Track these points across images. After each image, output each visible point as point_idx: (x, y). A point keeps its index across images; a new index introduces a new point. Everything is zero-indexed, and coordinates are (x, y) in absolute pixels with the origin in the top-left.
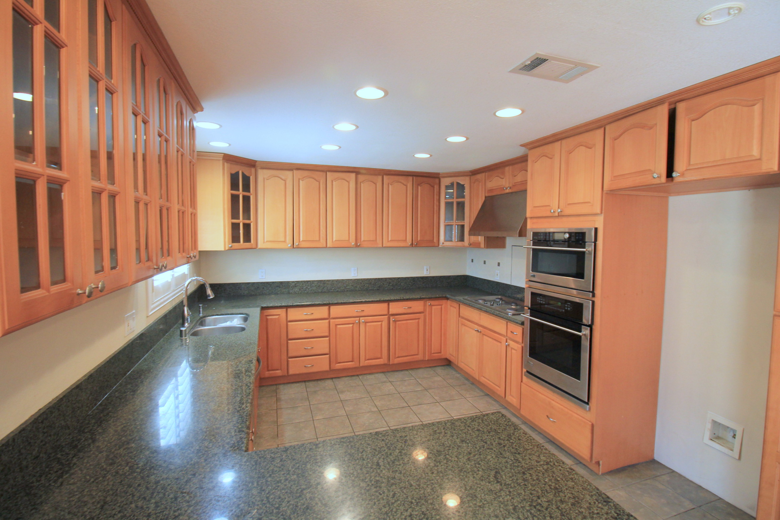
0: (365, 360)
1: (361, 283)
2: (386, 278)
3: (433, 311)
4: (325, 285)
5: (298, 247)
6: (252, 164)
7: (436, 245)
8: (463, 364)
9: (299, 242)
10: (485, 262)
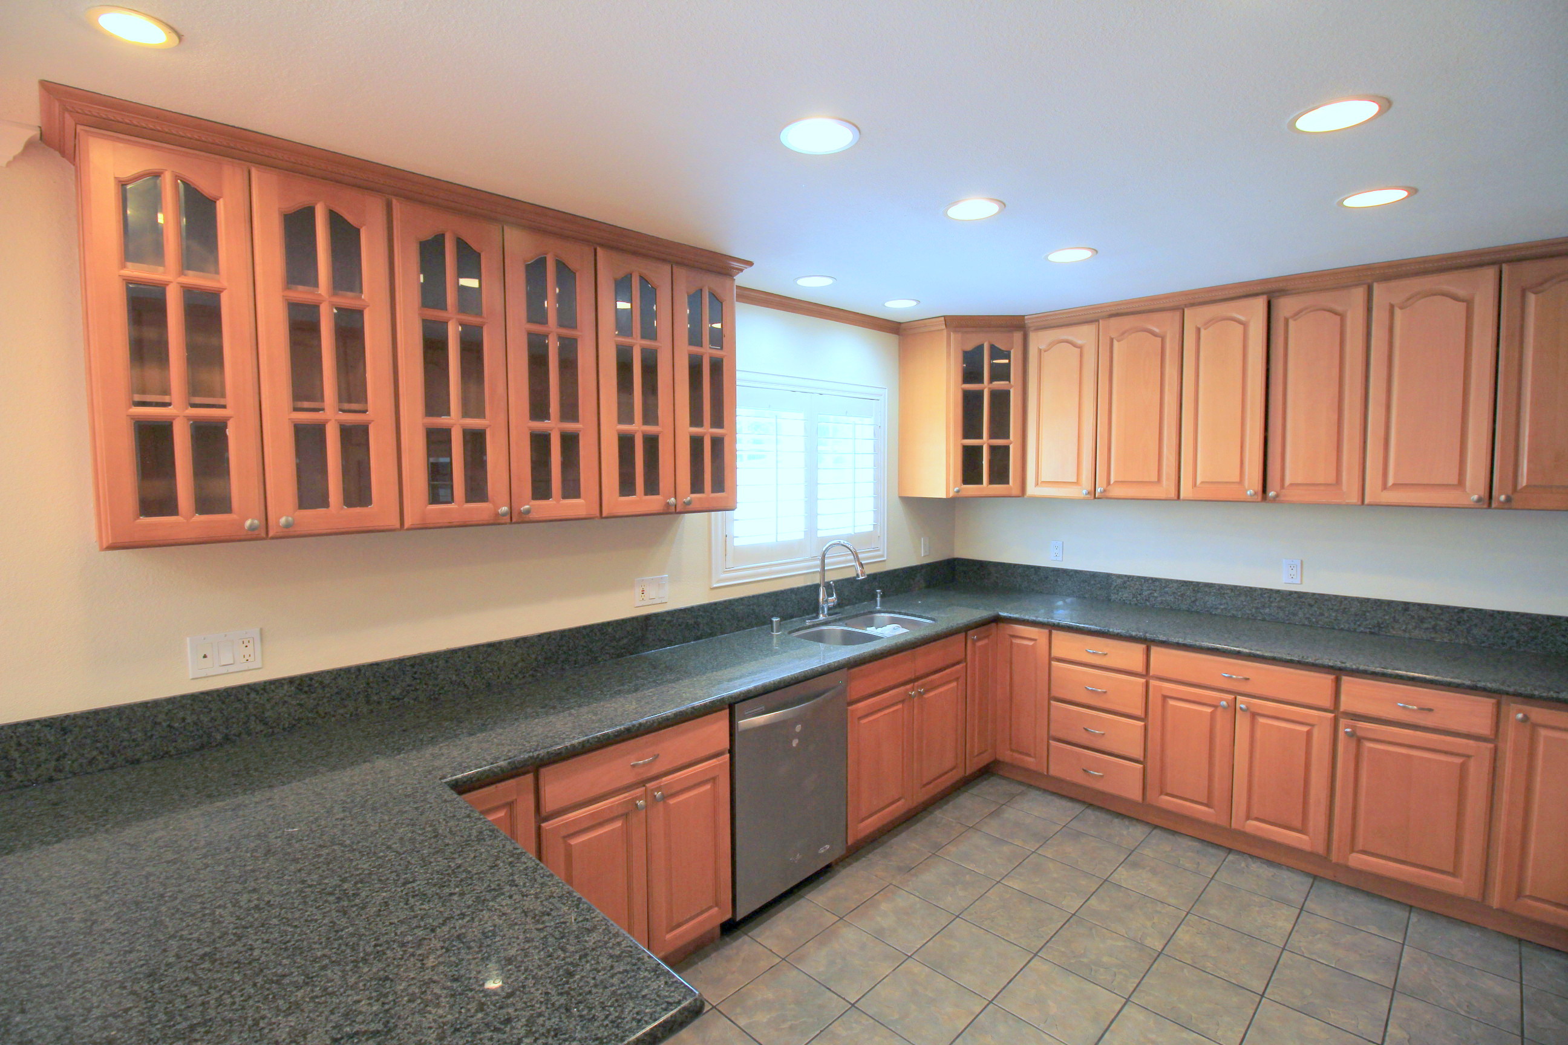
0: (1250, 817)
1: (1311, 606)
3: (1539, 745)
4: (1199, 595)
5: (1105, 497)
6: (1016, 325)
9: (1109, 483)
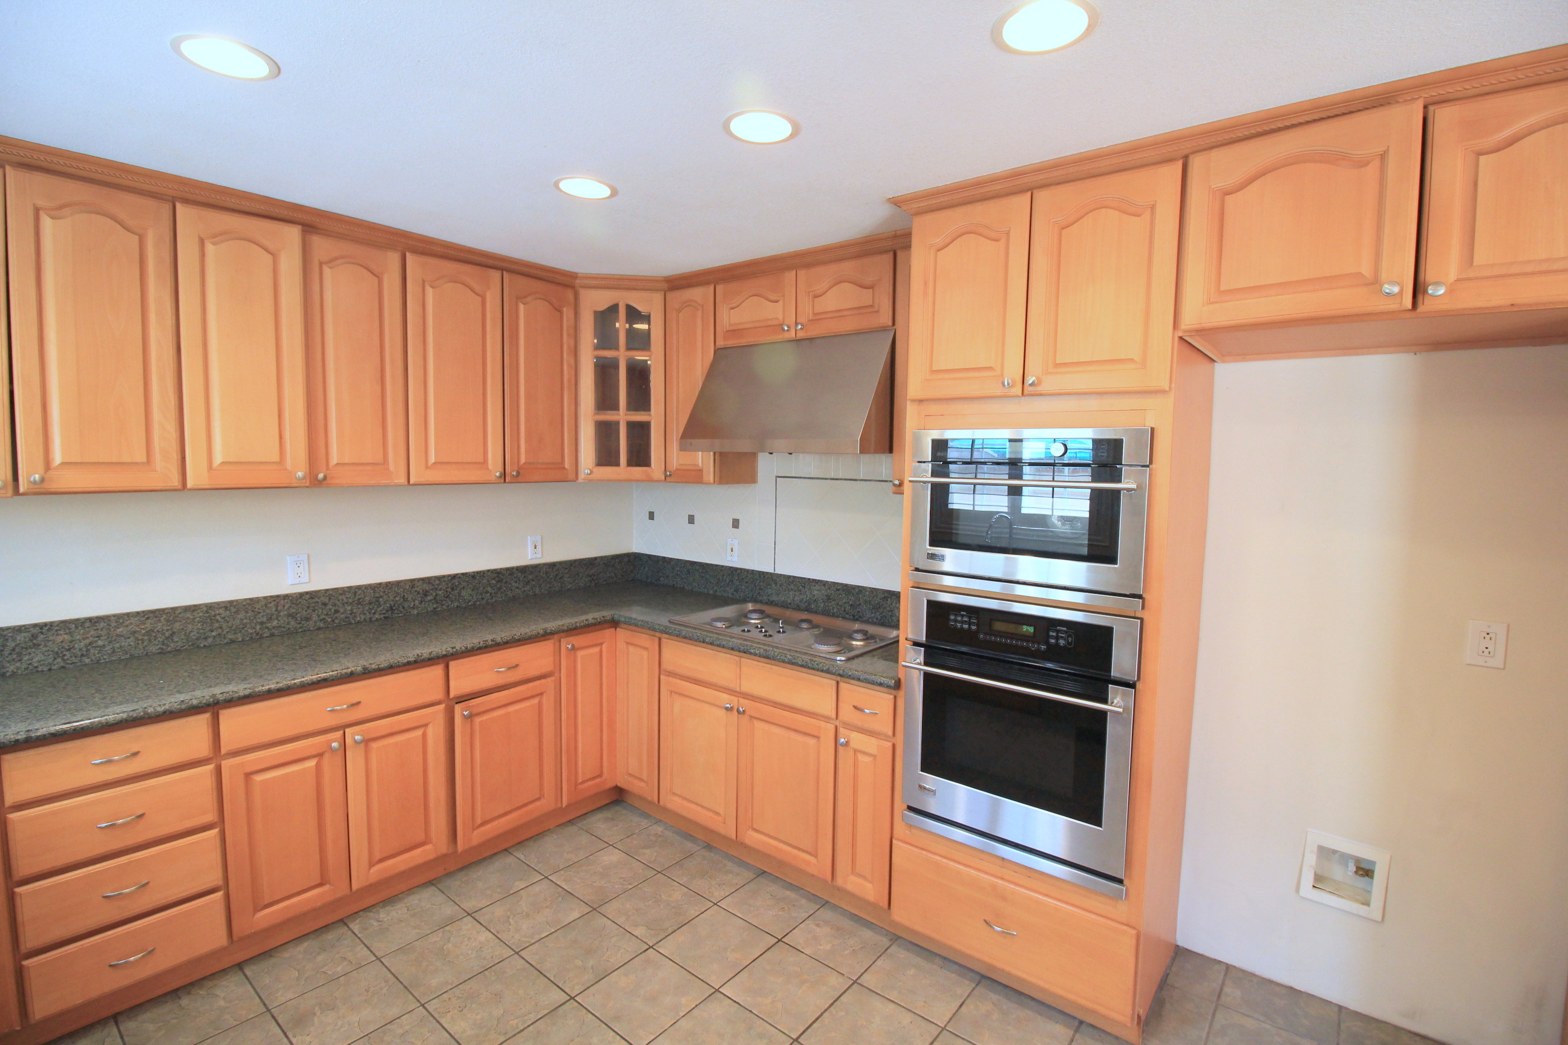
0: (371, 865)
1: (325, 604)
2: (412, 581)
3: (579, 666)
5: (43, 492)
7: (571, 476)
8: (676, 799)
9: (45, 469)
10: (691, 520)
